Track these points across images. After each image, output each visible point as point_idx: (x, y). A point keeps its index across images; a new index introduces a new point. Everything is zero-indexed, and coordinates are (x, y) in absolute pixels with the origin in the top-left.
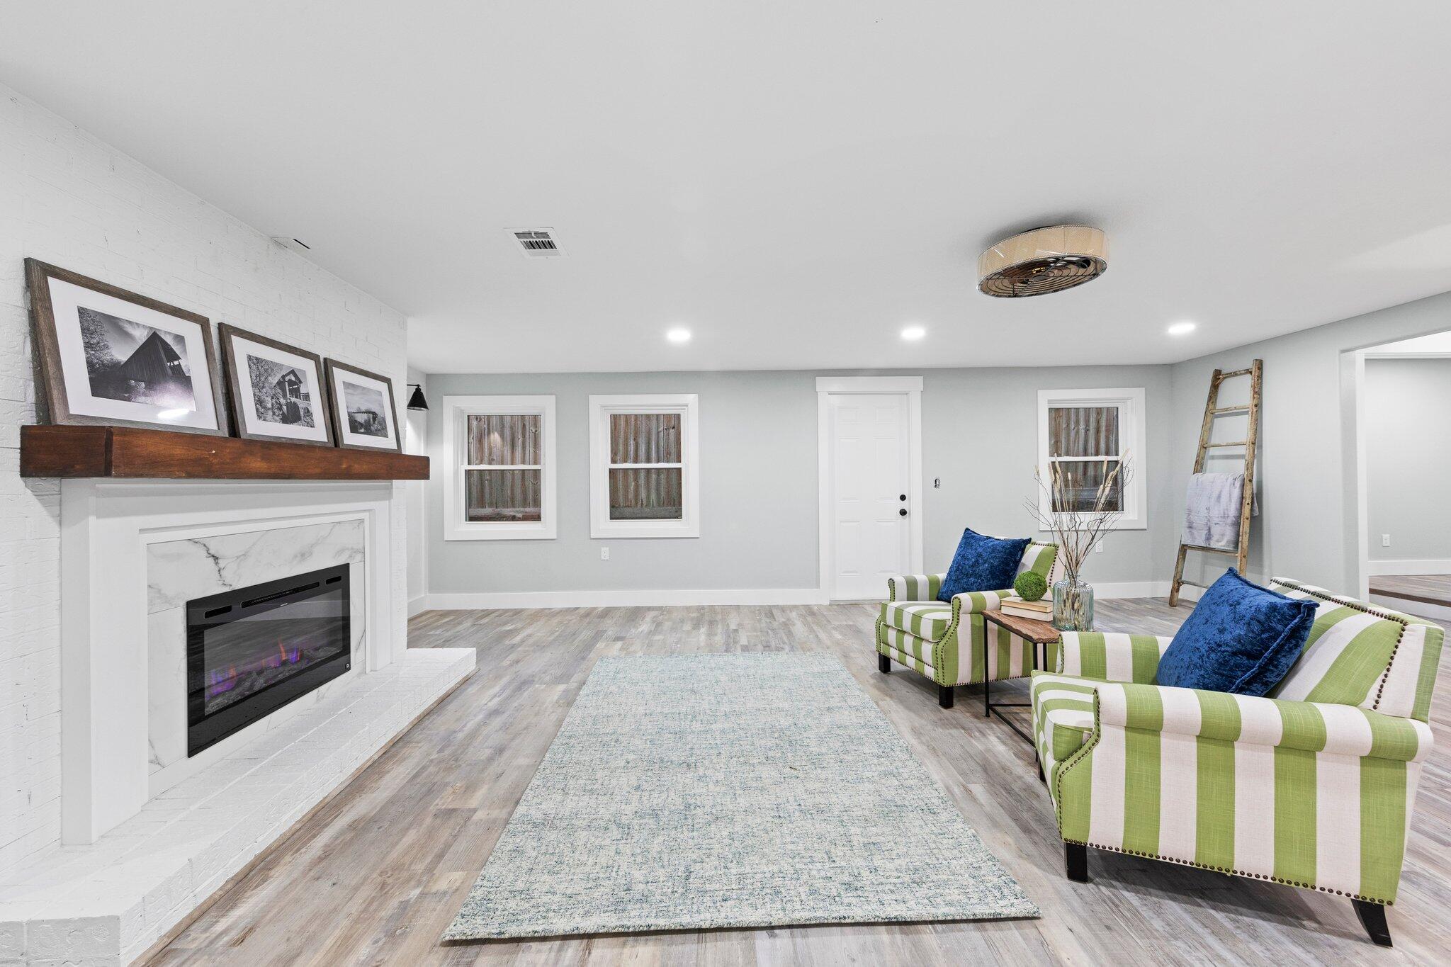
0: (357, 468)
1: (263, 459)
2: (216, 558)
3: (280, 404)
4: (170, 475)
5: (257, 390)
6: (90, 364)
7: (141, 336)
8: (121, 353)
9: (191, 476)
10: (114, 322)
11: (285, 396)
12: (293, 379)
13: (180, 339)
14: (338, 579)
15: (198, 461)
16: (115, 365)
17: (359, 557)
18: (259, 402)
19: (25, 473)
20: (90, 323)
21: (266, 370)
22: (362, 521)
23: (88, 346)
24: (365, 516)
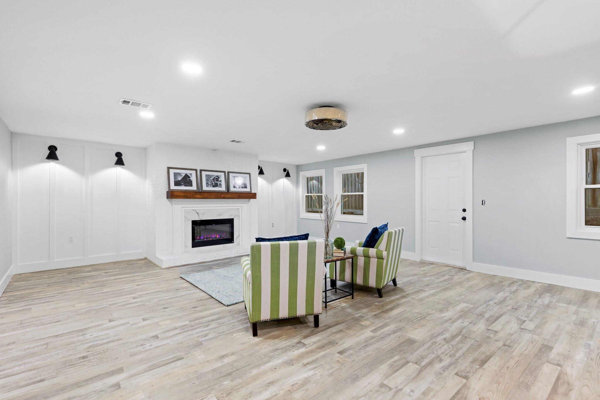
0: (227, 196)
1: (200, 195)
2: (198, 213)
3: (213, 183)
4: (180, 198)
5: (207, 181)
6: (175, 181)
7: (183, 175)
8: (180, 178)
9: (184, 198)
10: (179, 174)
11: (214, 181)
12: (217, 178)
13: (191, 174)
14: (230, 221)
15: (185, 196)
16: (179, 181)
17: (237, 217)
18: (207, 183)
19: (167, 198)
20: (175, 175)
21: (210, 177)
22: (239, 209)
23: (175, 178)
24: (240, 208)
